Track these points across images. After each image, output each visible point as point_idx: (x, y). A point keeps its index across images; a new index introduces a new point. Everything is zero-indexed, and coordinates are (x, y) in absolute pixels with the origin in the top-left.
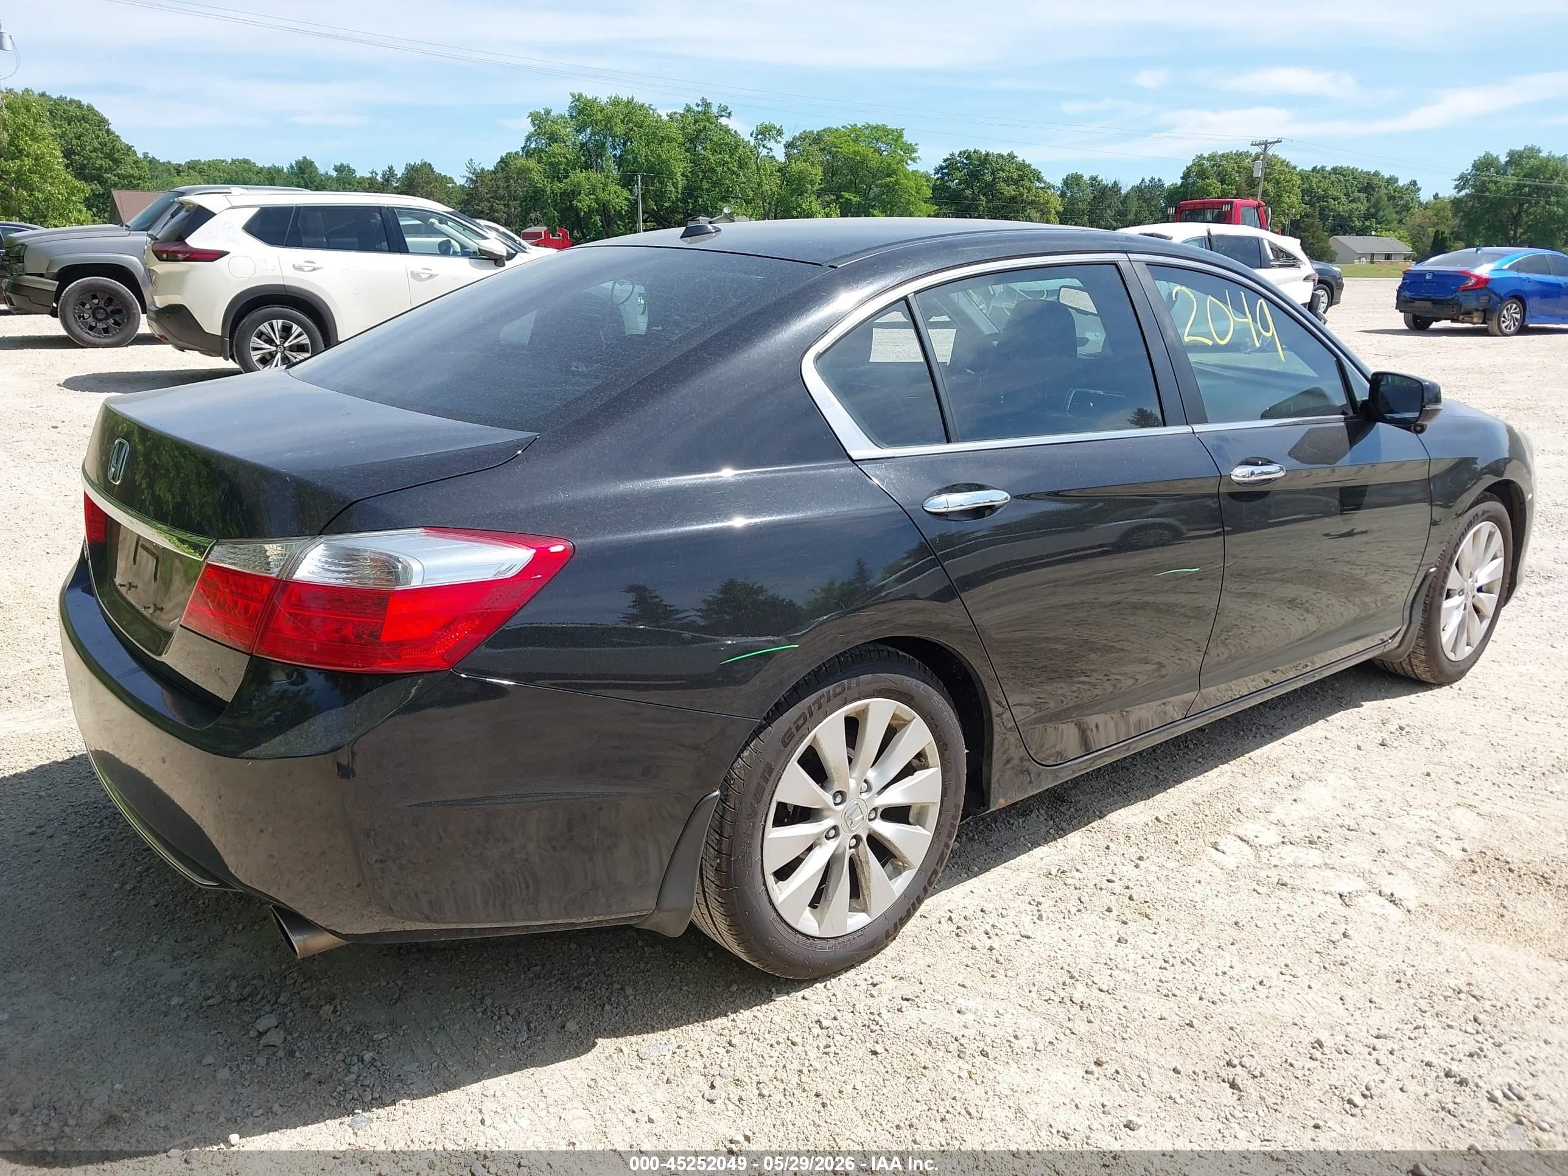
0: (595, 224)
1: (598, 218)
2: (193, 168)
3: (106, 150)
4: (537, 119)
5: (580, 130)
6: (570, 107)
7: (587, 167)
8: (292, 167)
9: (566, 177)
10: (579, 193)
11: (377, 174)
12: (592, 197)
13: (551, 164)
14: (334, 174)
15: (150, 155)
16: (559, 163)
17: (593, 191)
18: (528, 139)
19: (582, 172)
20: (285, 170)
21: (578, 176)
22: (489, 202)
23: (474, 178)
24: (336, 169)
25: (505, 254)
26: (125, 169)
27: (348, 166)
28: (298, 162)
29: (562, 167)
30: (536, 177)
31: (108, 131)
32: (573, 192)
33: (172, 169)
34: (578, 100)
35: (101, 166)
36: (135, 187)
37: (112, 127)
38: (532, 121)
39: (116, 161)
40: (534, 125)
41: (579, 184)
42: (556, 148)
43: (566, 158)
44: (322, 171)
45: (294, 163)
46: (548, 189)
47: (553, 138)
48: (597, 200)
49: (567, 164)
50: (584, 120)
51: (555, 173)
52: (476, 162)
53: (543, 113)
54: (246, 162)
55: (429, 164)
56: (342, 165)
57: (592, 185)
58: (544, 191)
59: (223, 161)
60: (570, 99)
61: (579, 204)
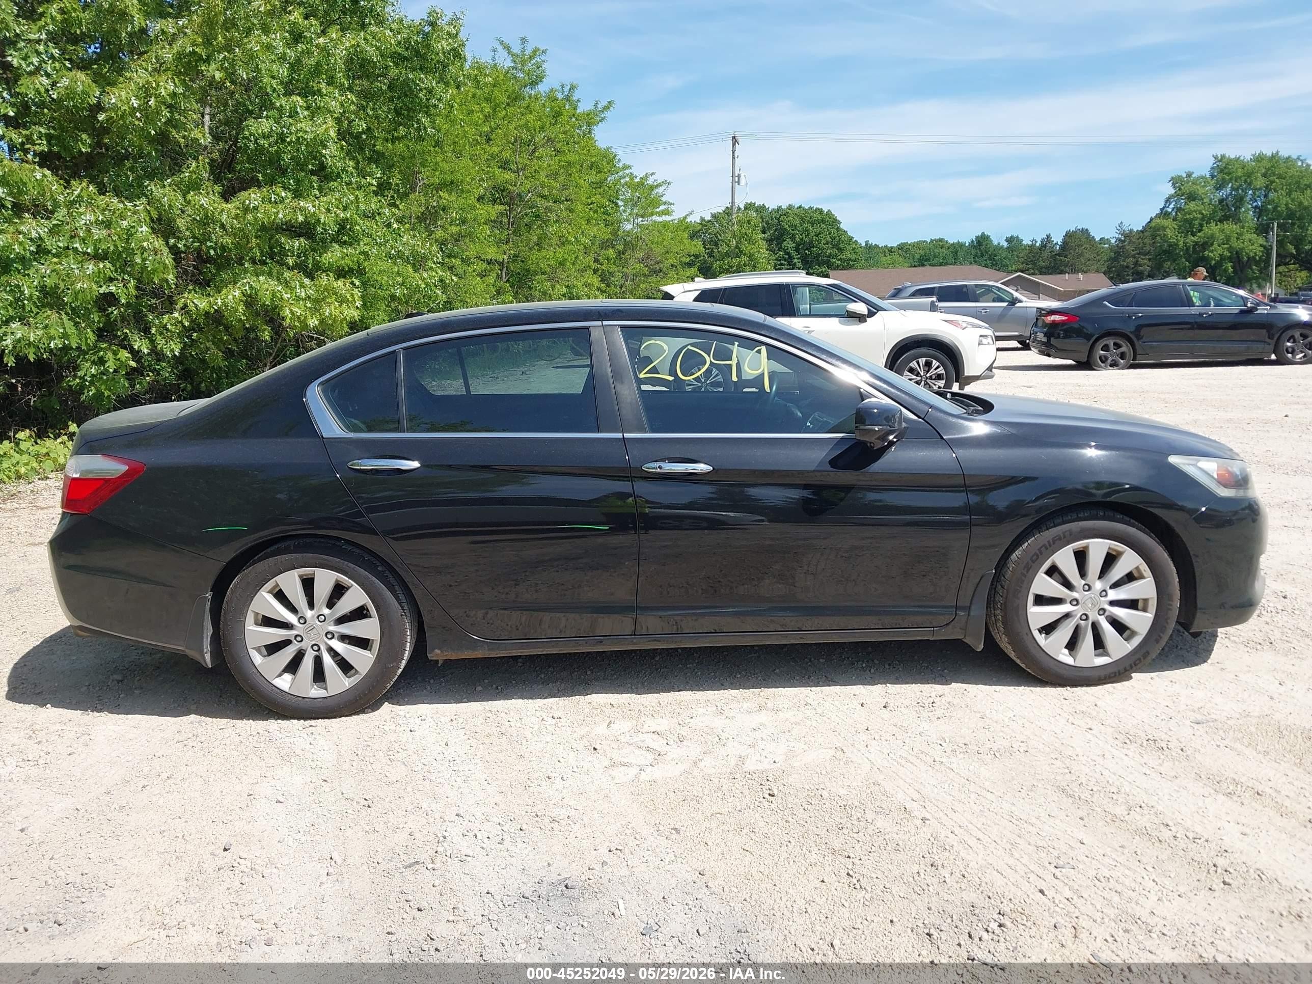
0: (1226, 270)
1: (1230, 264)
2: (902, 249)
3: (835, 242)
4: (1176, 181)
5: (1219, 187)
6: (1212, 168)
7: (1224, 219)
8: (972, 241)
9: (1200, 231)
10: (1212, 244)
11: (1036, 242)
12: (1226, 246)
13: (1186, 220)
14: (1005, 244)
15: (870, 243)
16: (1195, 219)
17: (1228, 239)
18: (1168, 200)
19: (1216, 225)
20: (967, 245)
21: (1214, 229)
22: (1135, 258)
23: (1123, 239)
24: (1007, 240)
25: (866, 313)
26: (847, 255)
27: (1017, 237)
28: (977, 238)
29: (1196, 222)
30: (1169, 233)
31: (838, 229)
32: (1205, 243)
33: (887, 251)
34: (1220, 161)
35: (830, 253)
36: (851, 267)
37: (842, 226)
38: (1173, 184)
39: (841, 250)
40: (1175, 188)
41: (1212, 236)
42: (1192, 205)
43: (1202, 214)
44: (995, 243)
45: (974, 238)
46: (1181, 243)
47: (1192, 197)
48: (1230, 249)
49: (1203, 219)
50: (1223, 179)
51: (1188, 226)
52: (1126, 224)
53: (1184, 175)
54: (941, 240)
55: (1087, 230)
56: (1012, 237)
57: (1226, 236)
58: (1177, 245)
59: (924, 242)
60: (1213, 160)
61: (1210, 254)
